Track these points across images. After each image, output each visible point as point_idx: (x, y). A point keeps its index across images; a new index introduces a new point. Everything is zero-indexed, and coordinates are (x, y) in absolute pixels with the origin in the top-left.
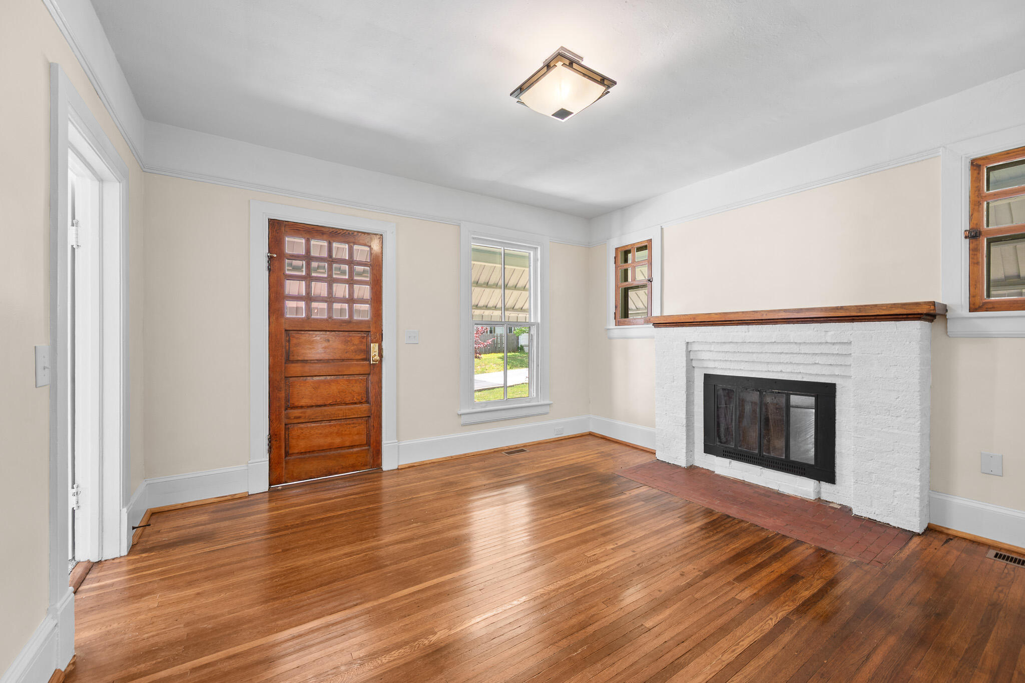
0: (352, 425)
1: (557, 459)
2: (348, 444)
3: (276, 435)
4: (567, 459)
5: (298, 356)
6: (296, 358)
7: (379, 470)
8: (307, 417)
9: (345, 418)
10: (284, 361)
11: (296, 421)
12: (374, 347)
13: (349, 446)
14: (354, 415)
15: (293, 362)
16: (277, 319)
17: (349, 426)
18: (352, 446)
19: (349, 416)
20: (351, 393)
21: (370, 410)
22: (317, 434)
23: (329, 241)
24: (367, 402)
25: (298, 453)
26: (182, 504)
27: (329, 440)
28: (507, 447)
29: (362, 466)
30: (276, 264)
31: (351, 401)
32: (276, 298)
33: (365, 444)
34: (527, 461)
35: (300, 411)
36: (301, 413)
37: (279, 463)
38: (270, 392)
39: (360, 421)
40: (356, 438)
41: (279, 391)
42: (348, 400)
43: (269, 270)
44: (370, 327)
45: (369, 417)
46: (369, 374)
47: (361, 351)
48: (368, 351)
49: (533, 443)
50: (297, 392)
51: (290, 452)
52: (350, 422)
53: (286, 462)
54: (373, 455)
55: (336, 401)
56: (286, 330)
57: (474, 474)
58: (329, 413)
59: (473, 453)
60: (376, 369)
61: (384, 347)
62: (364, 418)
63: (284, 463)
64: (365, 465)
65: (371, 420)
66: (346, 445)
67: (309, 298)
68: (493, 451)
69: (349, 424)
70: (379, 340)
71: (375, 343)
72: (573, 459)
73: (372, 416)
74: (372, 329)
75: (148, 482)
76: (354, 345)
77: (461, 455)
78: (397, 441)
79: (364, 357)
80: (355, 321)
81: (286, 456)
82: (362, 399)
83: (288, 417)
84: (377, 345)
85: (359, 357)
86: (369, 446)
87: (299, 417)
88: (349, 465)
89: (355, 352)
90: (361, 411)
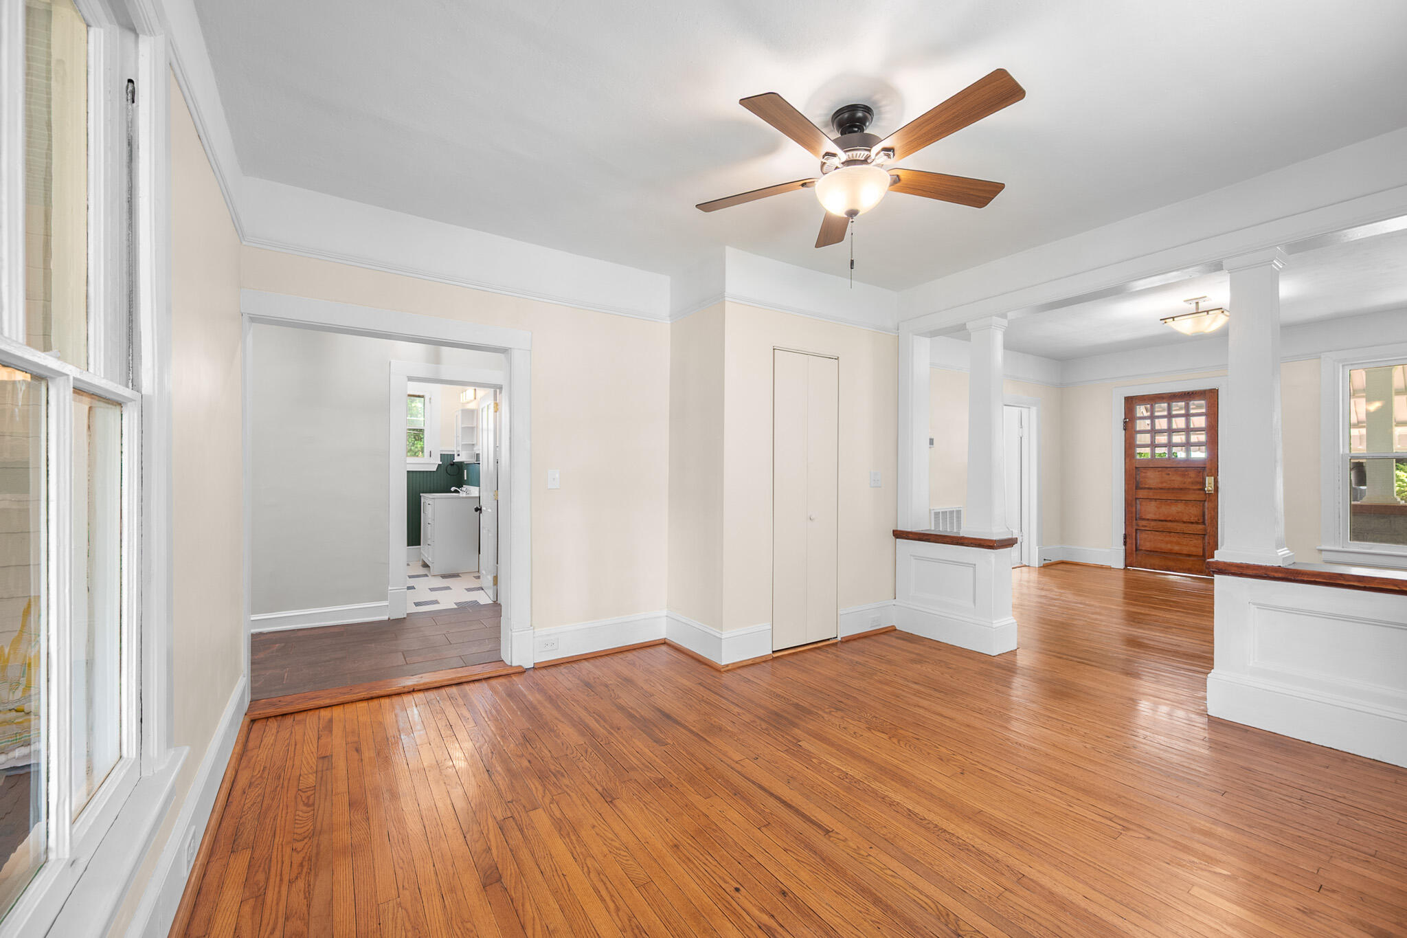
0: (1190, 539)
2: (1185, 552)
3: (1129, 535)
5: (1145, 484)
6: (1144, 486)
8: (1151, 527)
9: (1182, 532)
10: (1134, 488)
11: (1144, 528)
12: (1209, 481)
14: (1190, 531)
15: (1142, 488)
16: (1130, 460)
17: (1187, 539)
19: (1186, 531)
20: (1188, 514)
21: (1204, 530)
22: (1160, 539)
23: (1170, 402)
24: (1203, 523)
25: (1145, 550)
26: (1076, 562)
27: (1169, 546)
29: (1198, 572)
30: (1130, 425)
31: (1188, 520)
32: (1130, 446)
33: (1200, 556)
35: (1147, 522)
37: (1131, 554)
38: (1126, 508)
39: (1196, 536)
40: (1193, 548)
41: (1131, 507)
42: (1185, 519)
43: (1125, 429)
44: (1205, 465)
45: (1205, 535)
46: (1205, 501)
47: (1197, 483)
48: (1203, 483)
50: (1145, 509)
51: (1140, 548)
55: (1175, 519)
56: (1136, 468)
58: (1169, 526)
60: (1212, 495)
61: (1220, 480)
62: (1201, 535)
63: (1135, 554)
64: (1200, 572)
67: (1152, 445)
69: (1187, 537)
70: (1215, 474)
71: (1211, 476)
73: (1208, 535)
74: (1208, 467)
75: (1063, 546)
76: (1191, 477)
79: (1200, 487)
80: (1192, 459)
81: (1136, 551)
82: (1198, 520)
83: (1137, 525)
84: (1213, 477)
85: (1196, 487)
87: (1146, 526)
89: (1192, 483)
90: (1197, 529)
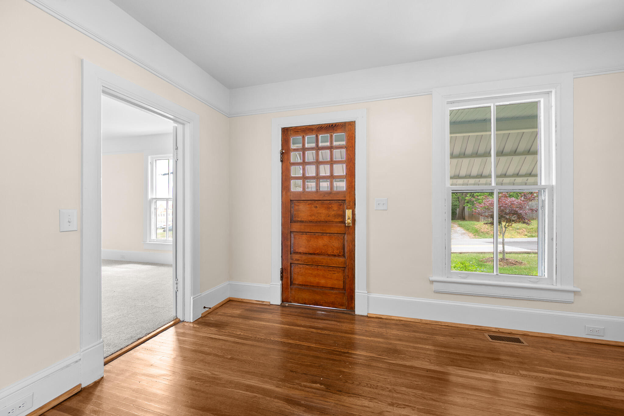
0: (333, 272)
1: (569, 376)
2: (329, 285)
3: (285, 269)
4: (592, 382)
5: (298, 217)
6: (297, 219)
7: (352, 313)
8: (303, 261)
9: (327, 265)
10: (290, 221)
11: (296, 262)
12: (348, 213)
13: (330, 288)
14: (334, 264)
15: (295, 222)
16: (286, 193)
17: (330, 272)
18: (333, 288)
19: (330, 264)
20: (332, 247)
21: (345, 263)
22: (309, 273)
23: (317, 135)
24: (344, 256)
25: (298, 284)
26: (242, 299)
27: (317, 280)
28: (496, 328)
29: (340, 305)
30: (286, 156)
31: (332, 253)
32: (286, 178)
33: (341, 289)
34: (513, 359)
35: (299, 256)
36: (299, 257)
37: (287, 288)
38: (283, 241)
39: (338, 269)
40: (336, 282)
41: (287, 240)
42: (330, 252)
43: (282, 161)
44: (345, 197)
45: (345, 268)
46: (345, 234)
47: (339, 216)
48: (344, 216)
49: (541, 336)
50: (297, 242)
51: (294, 282)
52: (331, 269)
53: (291, 289)
54: (348, 299)
55: (322, 252)
56: (291, 200)
57: (428, 350)
58: (316, 260)
59: (447, 323)
60: (351, 230)
61: (356, 213)
62: (341, 268)
63: (290, 289)
64: (341, 305)
65: (347, 270)
66: (328, 286)
67: (304, 178)
68: (474, 328)
69: (331, 271)
70: (353, 206)
71: (349, 209)
72: (603, 387)
73: (347, 268)
74: (348, 198)
75: (230, 283)
76: (334, 210)
77: (432, 321)
78: (367, 292)
79: (341, 220)
80: (334, 192)
81: (291, 285)
82: (340, 253)
83: (292, 259)
84: (351, 211)
85: (338, 220)
86: (345, 290)
87: (298, 260)
88: (330, 302)
89: (335, 216)
90: (338, 262)
